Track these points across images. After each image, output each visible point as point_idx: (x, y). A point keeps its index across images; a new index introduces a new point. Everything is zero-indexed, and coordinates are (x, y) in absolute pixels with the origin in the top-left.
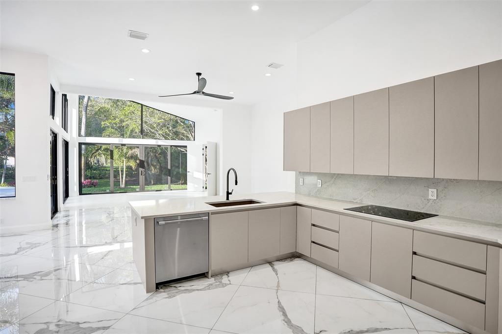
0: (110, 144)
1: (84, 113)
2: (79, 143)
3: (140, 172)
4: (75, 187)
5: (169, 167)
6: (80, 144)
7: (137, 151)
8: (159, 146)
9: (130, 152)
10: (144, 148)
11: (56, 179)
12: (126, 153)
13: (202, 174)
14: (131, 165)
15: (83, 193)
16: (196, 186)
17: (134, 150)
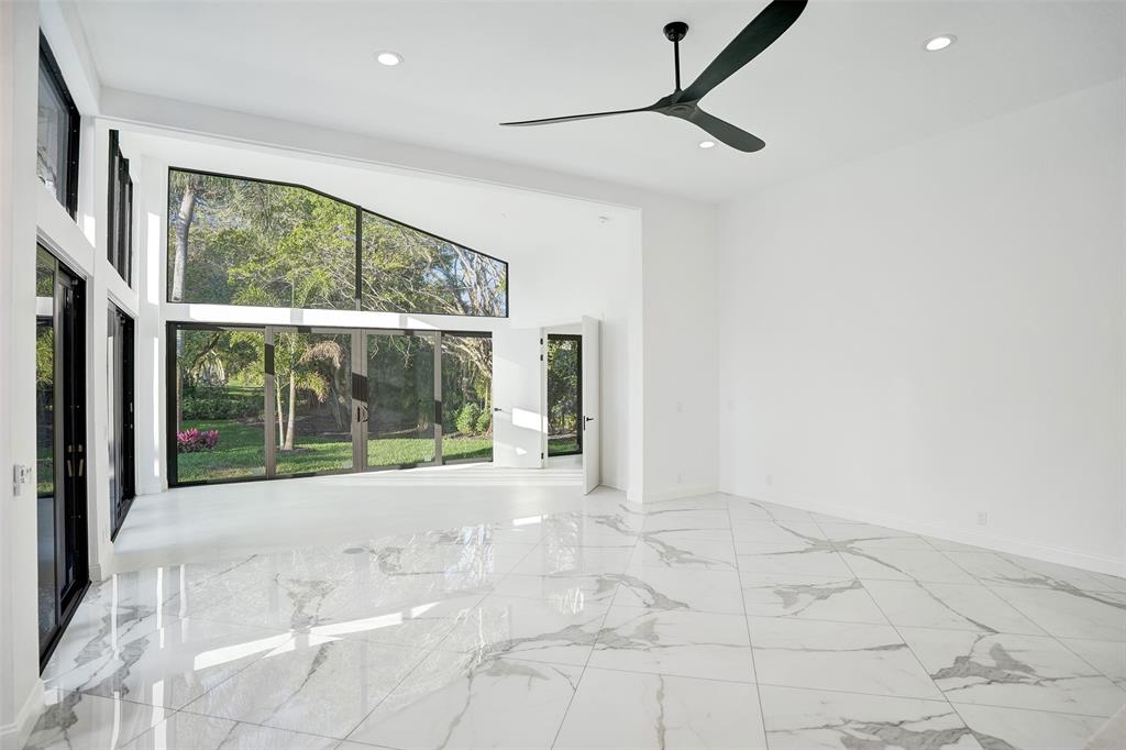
0: (263, 326)
1: (179, 244)
2: (169, 324)
3: (355, 412)
4: (157, 465)
5: (438, 396)
6: (171, 327)
7: (332, 350)
8: (409, 332)
9: (308, 353)
10: (365, 339)
11: (83, 455)
12: (298, 355)
13: (539, 416)
14: (312, 387)
15: (181, 480)
16: (520, 451)
17: (319, 347)
